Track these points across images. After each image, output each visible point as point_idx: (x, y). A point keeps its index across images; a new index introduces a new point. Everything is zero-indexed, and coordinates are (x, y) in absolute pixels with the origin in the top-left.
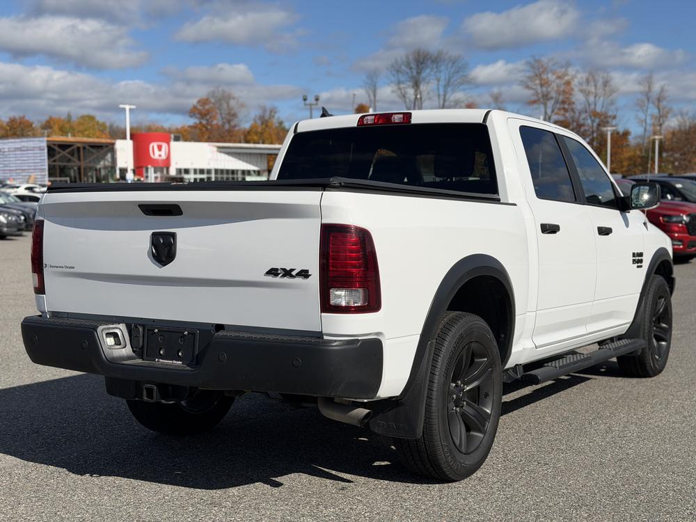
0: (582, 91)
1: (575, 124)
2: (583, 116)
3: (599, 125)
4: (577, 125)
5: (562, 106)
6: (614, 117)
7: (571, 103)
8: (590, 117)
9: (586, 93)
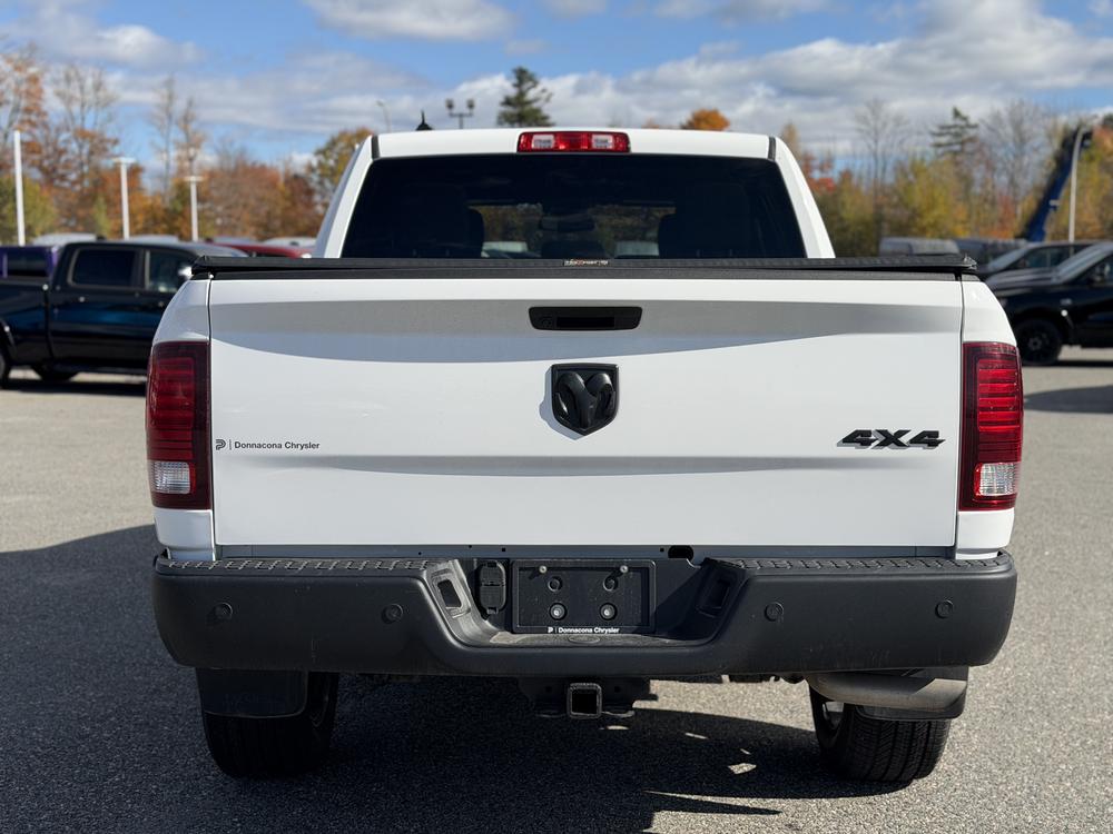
0: (59, 94)
1: (50, 149)
2: (64, 136)
3: (91, 153)
4: (55, 150)
5: (26, 117)
6: (116, 142)
7: (42, 114)
8: (76, 139)
9: (67, 99)
